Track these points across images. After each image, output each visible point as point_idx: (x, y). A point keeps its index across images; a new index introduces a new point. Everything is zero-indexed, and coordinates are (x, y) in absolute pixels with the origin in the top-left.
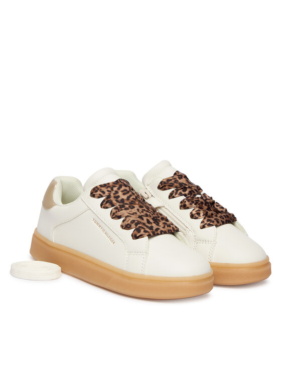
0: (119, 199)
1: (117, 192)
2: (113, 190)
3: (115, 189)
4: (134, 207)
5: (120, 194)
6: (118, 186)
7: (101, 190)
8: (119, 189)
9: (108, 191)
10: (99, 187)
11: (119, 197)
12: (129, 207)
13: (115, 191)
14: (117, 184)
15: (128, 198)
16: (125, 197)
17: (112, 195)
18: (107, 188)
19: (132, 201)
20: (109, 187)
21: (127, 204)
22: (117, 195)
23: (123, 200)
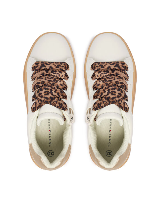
0: (120, 92)
1: (118, 97)
2: (119, 99)
3: (117, 99)
4: (116, 82)
5: (117, 94)
6: (114, 100)
7: (124, 106)
8: (115, 98)
9: (122, 102)
10: (124, 109)
11: (119, 94)
12: (118, 84)
13: (118, 98)
14: (114, 101)
15: (115, 89)
16: (116, 90)
17: (122, 97)
18: (121, 104)
19: (114, 86)
20: (119, 104)
21: (118, 86)
22: (119, 95)
23: (118, 90)
